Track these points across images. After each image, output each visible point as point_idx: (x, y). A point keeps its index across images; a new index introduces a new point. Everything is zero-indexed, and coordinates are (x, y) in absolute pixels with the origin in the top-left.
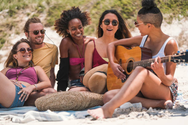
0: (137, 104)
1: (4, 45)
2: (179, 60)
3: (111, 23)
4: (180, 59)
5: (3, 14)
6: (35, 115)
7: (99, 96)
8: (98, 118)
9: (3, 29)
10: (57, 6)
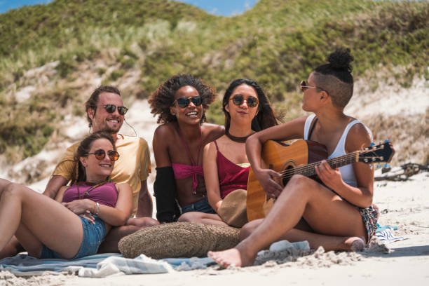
0: (300, 243)
1: (50, 139)
2: (374, 158)
3: (245, 101)
4: (375, 156)
5: (47, 73)
6: (118, 264)
7: (235, 231)
8: (228, 265)
9: (47, 104)
10: (164, 53)
